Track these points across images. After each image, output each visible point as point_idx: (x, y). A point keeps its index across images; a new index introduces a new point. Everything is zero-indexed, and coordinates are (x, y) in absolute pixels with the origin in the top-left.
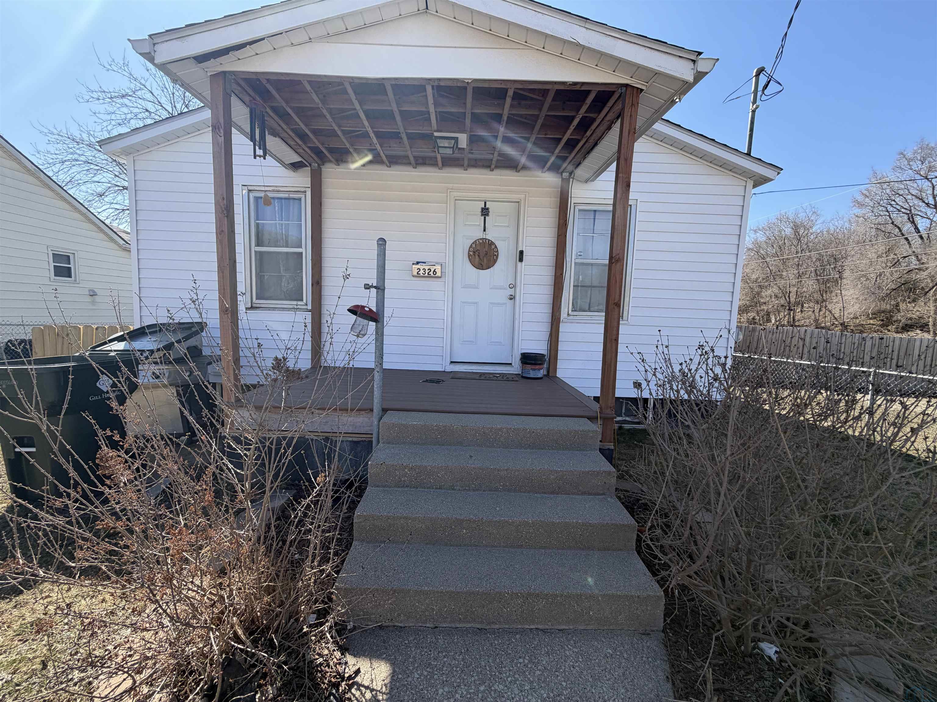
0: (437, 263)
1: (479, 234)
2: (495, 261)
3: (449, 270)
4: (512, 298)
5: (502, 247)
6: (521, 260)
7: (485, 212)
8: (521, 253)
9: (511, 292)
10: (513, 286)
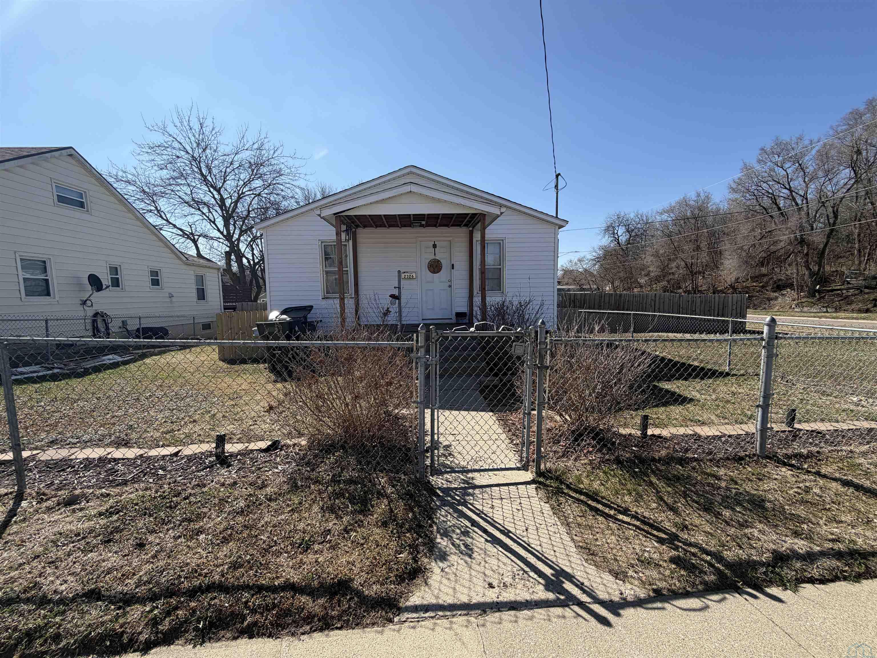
0: (414, 272)
1: (433, 257)
2: (441, 269)
3: (419, 275)
4: (450, 286)
5: (443, 262)
6: (453, 268)
7: (435, 246)
8: (453, 265)
9: (449, 283)
10: (450, 281)
